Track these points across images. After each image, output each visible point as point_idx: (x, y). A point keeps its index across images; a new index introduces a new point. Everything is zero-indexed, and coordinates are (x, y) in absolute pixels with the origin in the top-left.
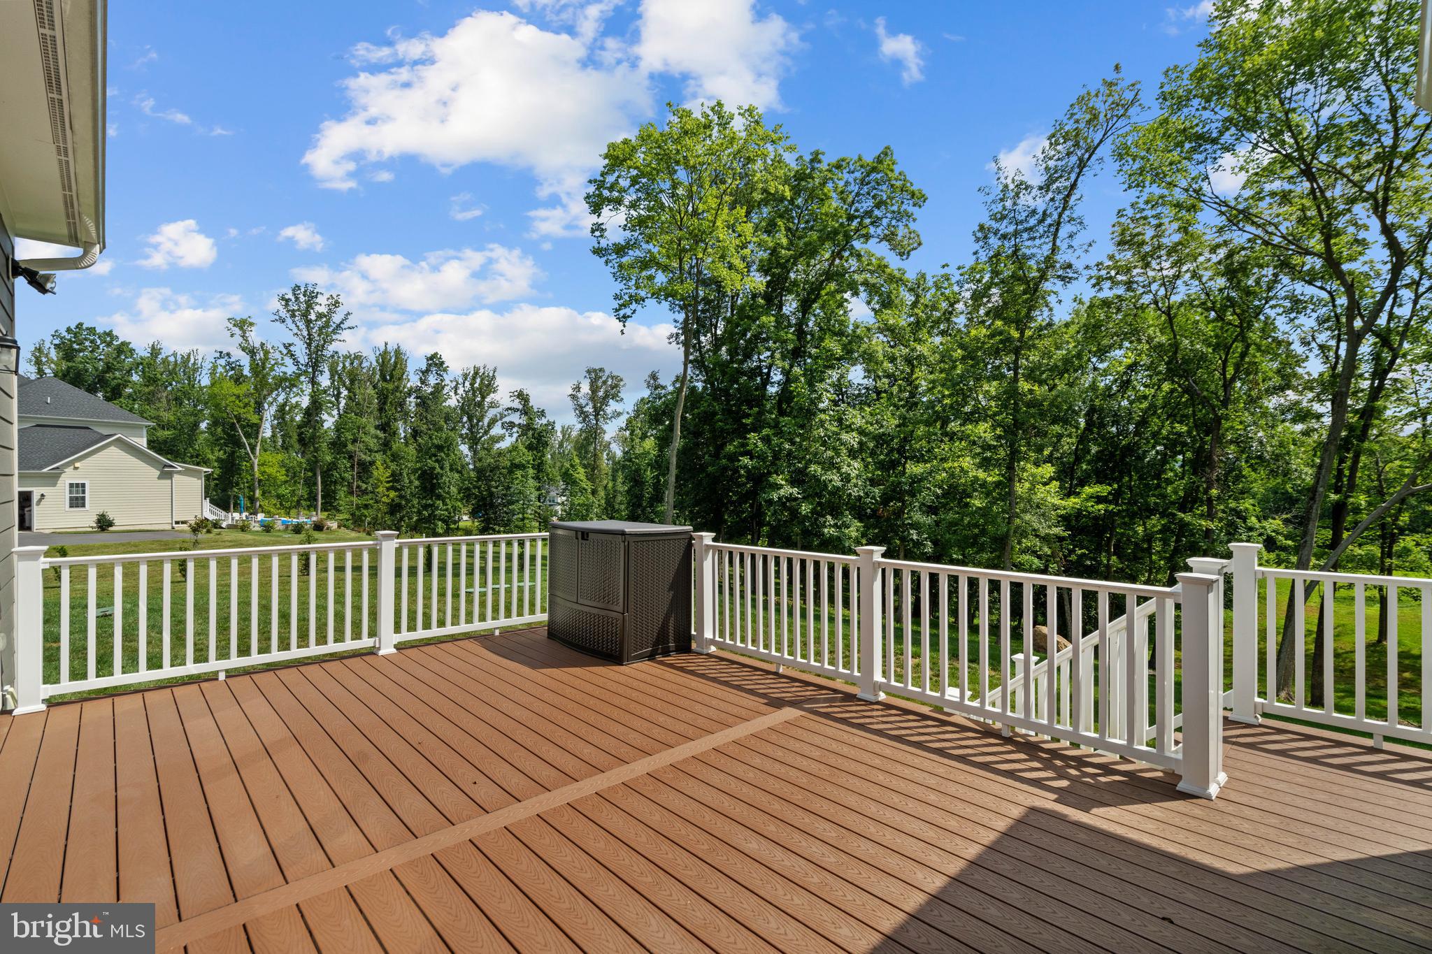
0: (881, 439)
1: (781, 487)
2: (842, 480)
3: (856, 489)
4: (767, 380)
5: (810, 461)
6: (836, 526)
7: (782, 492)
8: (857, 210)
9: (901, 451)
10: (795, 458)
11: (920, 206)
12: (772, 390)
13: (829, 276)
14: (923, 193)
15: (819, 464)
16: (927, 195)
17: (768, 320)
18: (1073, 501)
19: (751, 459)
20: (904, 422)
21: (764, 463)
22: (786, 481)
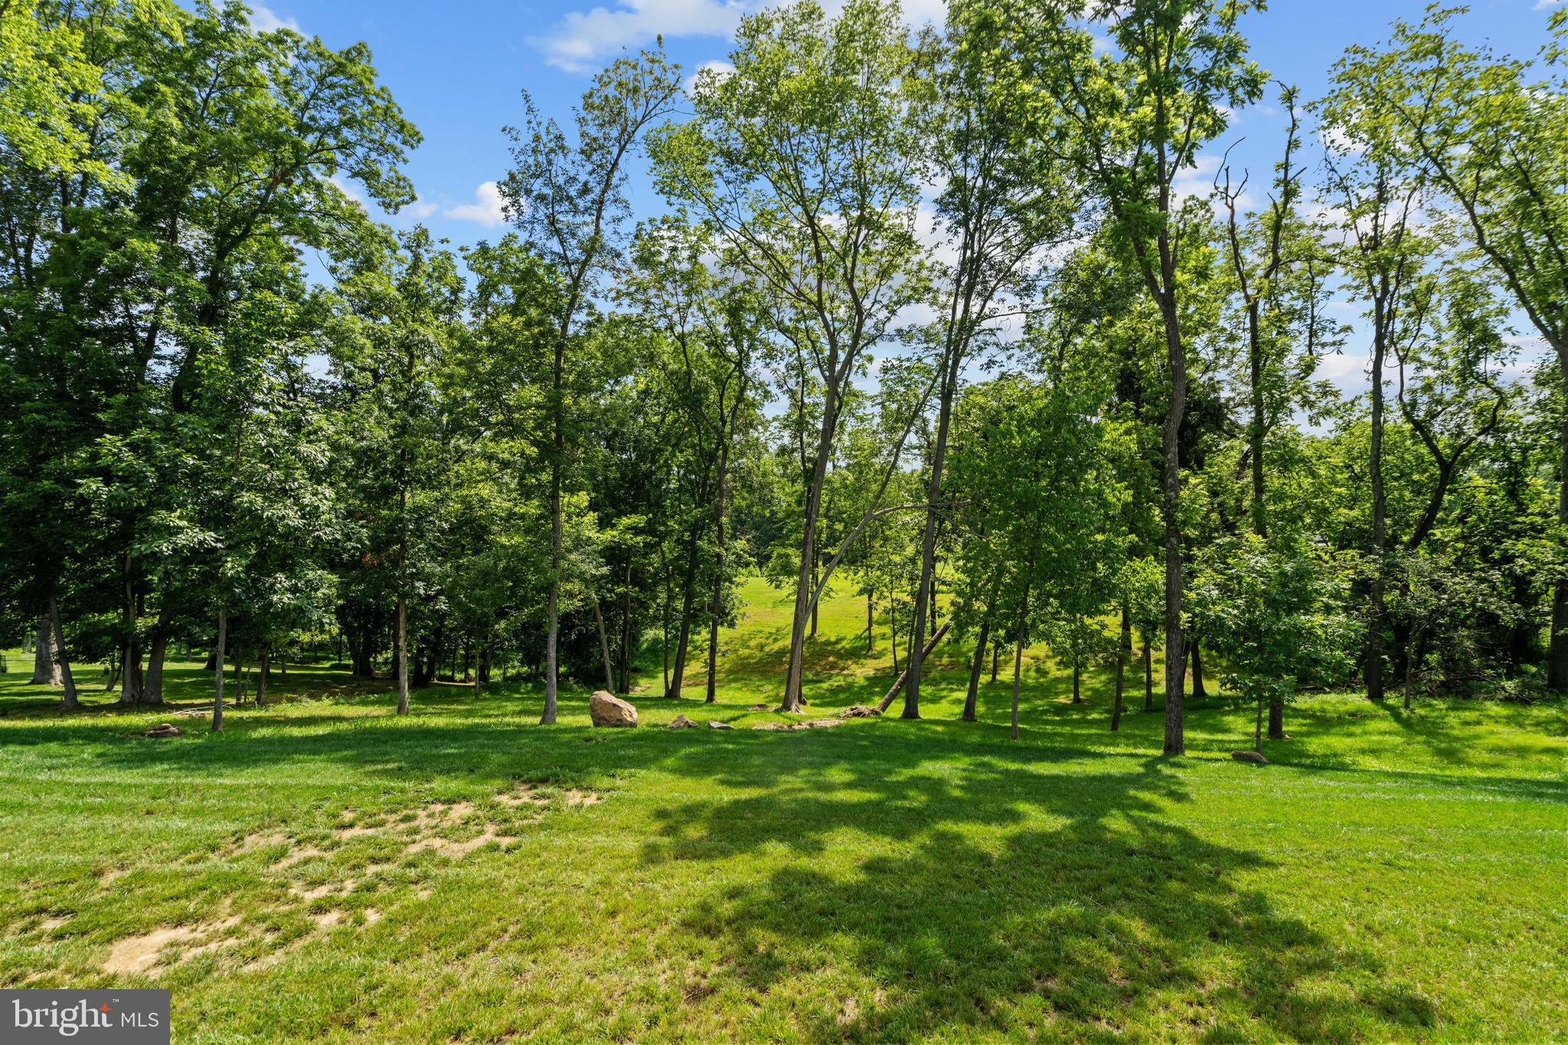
0: (366, 457)
1: (180, 530)
2: (303, 517)
3: (328, 530)
4: (147, 350)
5: (240, 486)
6: (294, 590)
7: (181, 540)
8: (313, 118)
9: (398, 473)
10: (207, 480)
11: (412, 147)
12: (160, 370)
13: (265, 207)
14: (417, 129)
15: (260, 490)
16: (423, 134)
17: (148, 248)
18: (609, 535)
19: (107, 483)
20: (403, 429)
21: (140, 489)
22: (191, 520)
